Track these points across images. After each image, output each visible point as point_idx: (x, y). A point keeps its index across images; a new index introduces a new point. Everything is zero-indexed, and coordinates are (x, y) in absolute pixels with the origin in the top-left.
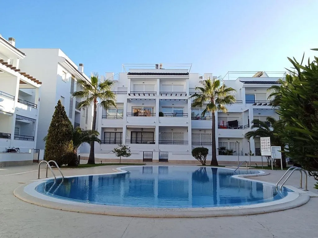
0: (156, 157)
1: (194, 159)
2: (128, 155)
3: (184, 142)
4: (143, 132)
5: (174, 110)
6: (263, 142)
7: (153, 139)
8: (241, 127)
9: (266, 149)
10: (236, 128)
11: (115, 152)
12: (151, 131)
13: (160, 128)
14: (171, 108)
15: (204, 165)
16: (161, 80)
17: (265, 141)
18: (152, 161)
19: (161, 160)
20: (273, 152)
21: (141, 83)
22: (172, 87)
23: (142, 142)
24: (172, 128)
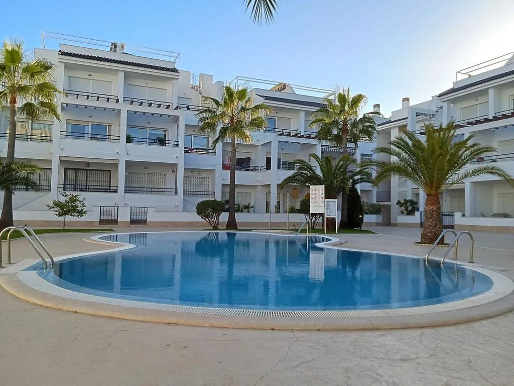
0: (124, 216)
1: (198, 219)
2: (81, 213)
3: (166, 190)
4: (90, 170)
5: (150, 133)
6: (314, 192)
7: (109, 183)
8: (255, 169)
9: (317, 204)
10: (248, 170)
11: (53, 207)
12: (107, 169)
13: (128, 164)
14: (145, 128)
15: (215, 228)
16: (127, 75)
17: (317, 192)
18: (117, 224)
19: (133, 222)
20: (328, 207)
21: (85, 74)
22: (146, 91)
23: (86, 189)
24: (146, 165)
